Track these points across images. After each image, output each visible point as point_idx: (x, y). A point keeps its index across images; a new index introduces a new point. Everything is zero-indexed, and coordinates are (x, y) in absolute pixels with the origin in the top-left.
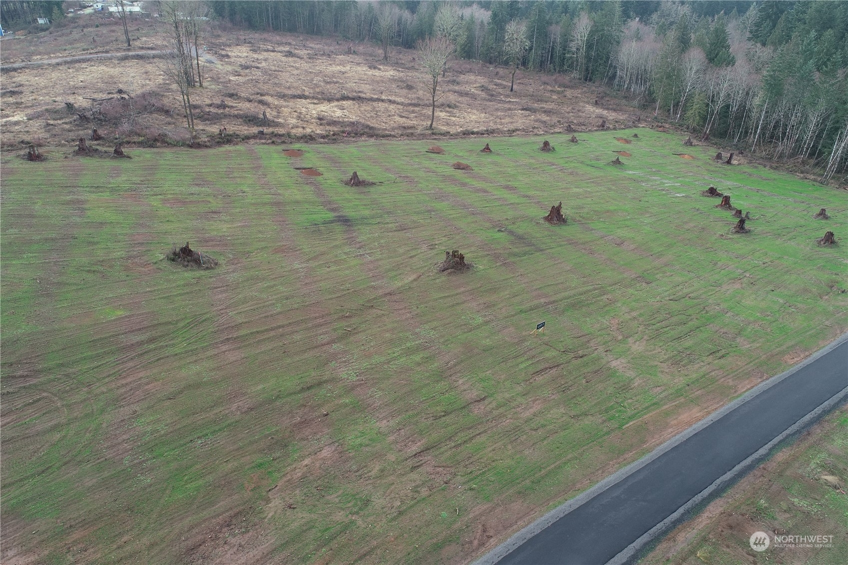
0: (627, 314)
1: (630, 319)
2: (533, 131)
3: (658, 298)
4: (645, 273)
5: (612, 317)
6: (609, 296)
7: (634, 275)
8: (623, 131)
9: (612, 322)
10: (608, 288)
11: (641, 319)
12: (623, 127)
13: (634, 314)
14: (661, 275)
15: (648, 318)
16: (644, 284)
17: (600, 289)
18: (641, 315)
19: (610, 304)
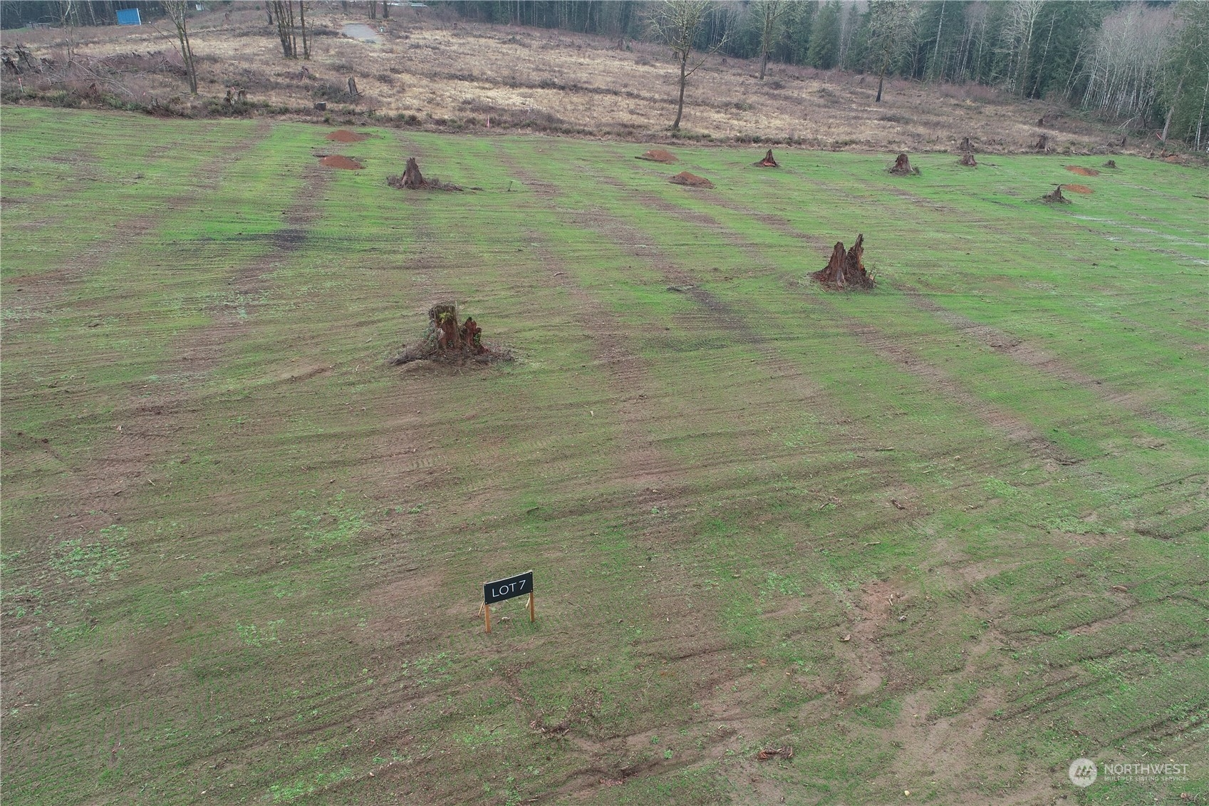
0: (946, 569)
1: (953, 596)
2: (887, 147)
3: (1093, 518)
4: (1063, 430)
5: (879, 574)
6: (902, 494)
7: (1025, 433)
8: (1084, 158)
9: (867, 599)
10: (913, 465)
11: (998, 600)
12: (1085, 151)
13: (978, 574)
14: (1119, 441)
15: (1030, 597)
16: (1051, 466)
17: (879, 463)
18: (1005, 581)
19: (896, 521)
